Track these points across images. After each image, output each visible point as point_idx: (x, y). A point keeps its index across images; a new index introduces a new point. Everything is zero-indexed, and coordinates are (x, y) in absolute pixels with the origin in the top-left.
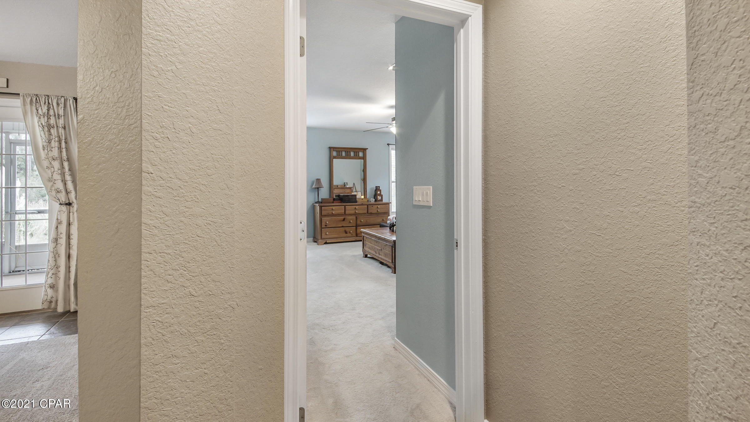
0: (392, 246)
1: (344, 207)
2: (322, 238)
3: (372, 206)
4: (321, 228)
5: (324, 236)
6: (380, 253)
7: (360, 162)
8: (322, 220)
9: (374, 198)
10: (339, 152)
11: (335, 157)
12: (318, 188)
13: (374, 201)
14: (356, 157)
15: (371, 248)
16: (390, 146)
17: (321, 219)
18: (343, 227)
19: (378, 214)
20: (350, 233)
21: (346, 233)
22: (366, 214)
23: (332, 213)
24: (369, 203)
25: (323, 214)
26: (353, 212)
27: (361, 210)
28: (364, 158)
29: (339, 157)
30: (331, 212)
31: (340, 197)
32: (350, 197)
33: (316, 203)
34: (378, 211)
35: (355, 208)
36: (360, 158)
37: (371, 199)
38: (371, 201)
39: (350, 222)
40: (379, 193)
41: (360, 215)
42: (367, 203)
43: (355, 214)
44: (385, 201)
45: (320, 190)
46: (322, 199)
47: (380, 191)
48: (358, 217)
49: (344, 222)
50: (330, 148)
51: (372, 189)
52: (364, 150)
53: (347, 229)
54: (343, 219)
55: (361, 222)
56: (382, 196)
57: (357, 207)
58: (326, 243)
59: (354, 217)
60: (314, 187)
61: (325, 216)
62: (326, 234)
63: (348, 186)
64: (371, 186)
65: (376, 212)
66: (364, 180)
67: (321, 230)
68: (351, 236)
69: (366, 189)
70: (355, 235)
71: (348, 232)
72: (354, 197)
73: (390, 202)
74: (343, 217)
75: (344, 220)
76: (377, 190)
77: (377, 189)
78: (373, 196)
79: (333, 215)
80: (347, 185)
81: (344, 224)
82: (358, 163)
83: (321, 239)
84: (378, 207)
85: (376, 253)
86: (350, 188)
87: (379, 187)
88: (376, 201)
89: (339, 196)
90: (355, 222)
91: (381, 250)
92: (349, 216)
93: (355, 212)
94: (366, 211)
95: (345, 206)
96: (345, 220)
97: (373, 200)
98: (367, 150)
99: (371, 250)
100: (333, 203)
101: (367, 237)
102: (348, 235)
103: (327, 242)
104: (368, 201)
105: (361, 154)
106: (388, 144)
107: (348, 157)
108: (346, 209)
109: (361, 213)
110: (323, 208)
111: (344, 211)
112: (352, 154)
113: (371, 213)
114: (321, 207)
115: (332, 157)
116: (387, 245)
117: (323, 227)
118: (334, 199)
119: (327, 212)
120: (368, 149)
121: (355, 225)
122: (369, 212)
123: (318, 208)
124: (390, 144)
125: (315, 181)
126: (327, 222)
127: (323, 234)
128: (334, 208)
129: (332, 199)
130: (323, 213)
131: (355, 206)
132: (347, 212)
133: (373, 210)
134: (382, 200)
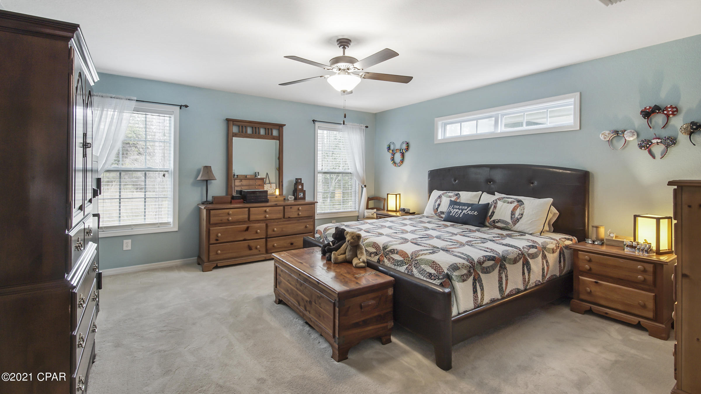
0: (334, 304)
1: (247, 209)
2: (210, 259)
3: (291, 208)
4: (209, 244)
5: (212, 256)
6: (308, 308)
7: (273, 144)
8: (211, 232)
9: (294, 195)
10: (242, 126)
11: (235, 135)
12: (207, 181)
13: (293, 199)
14: (268, 136)
15: (290, 291)
16: (316, 123)
17: (209, 230)
18: (245, 240)
19: (299, 218)
20: (256, 248)
21: (250, 248)
22: (281, 219)
23: (228, 220)
24: (287, 203)
25: (212, 222)
26: (262, 217)
27: (273, 213)
28: (280, 138)
29: (243, 134)
30: (227, 218)
31: (243, 193)
32: (258, 194)
33: (203, 203)
34: (298, 214)
35: (265, 211)
36: (274, 138)
37: (290, 196)
38: (288, 200)
39: (257, 233)
40: (300, 187)
41: (273, 221)
42: (282, 203)
43: (265, 220)
44: (308, 199)
45: (211, 183)
46: (213, 197)
47: (302, 185)
48: (269, 225)
49: (247, 233)
50: (228, 120)
51: (290, 182)
52: (280, 127)
53: (252, 243)
54: (245, 228)
55: (274, 231)
56: (304, 193)
57: (268, 209)
58: (217, 267)
59: (264, 225)
60: (199, 178)
61: (216, 225)
62: (217, 254)
63: (259, 177)
64: (288, 178)
65: (296, 216)
66: (280, 170)
67: (209, 247)
68: (258, 253)
69: (282, 182)
70: (264, 252)
71: (253, 248)
72: (264, 194)
73: (315, 201)
74: (245, 226)
75: (247, 229)
76: (298, 184)
77: (298, 182)
78: (292, 193)
79: (229, 223)
80: (258, 175)
81: (247, 236)
82: (271, 145)
83: (209, 261)
84: (298, 209)
85: (300, 305)
86: (262, 179)
87: (301, 179)
88: (295, 199)
89: (240, 192)
90: (264, 232)
91: (310, 302)
92: (255, 223)
93: (265, 217)
94: (281, 216)
95: (249, 208)
96: (250, 229)
97: (291, 198)
98: (284, 127)
99: (289, 294)
100: (231, 203)
101: (282, 271)
102: (254, 251)
103: (219, 265)
104: (284, 199)
105: (275, 133)
106: (314, 121)
107: (255, 135)
108: (251, 212)
109: (275, 218)
110: (212, 212)
111: (247, 216)
112: (262, 132)
113: (289, 218)
114: (209, 211)
115: (231, 135)
116: (321, 297)
117: (211, 242)
118: (233, 198)
119: (220, 218)
120: (285, 125)
121: (264, 237)
122: (286, 216)
123: (205, 212)
124: (316, 121)
125: (202, 170)
126: (220, 234)
127: (211, 254)
128: (231, 211)
129: (230, 197)
130: (213, 220)
131: (265, 208)
132: (252, 217)
133: (292, 213)
134: (304, 198)
